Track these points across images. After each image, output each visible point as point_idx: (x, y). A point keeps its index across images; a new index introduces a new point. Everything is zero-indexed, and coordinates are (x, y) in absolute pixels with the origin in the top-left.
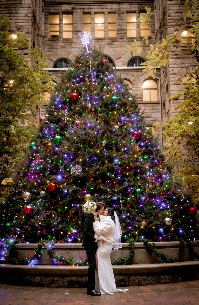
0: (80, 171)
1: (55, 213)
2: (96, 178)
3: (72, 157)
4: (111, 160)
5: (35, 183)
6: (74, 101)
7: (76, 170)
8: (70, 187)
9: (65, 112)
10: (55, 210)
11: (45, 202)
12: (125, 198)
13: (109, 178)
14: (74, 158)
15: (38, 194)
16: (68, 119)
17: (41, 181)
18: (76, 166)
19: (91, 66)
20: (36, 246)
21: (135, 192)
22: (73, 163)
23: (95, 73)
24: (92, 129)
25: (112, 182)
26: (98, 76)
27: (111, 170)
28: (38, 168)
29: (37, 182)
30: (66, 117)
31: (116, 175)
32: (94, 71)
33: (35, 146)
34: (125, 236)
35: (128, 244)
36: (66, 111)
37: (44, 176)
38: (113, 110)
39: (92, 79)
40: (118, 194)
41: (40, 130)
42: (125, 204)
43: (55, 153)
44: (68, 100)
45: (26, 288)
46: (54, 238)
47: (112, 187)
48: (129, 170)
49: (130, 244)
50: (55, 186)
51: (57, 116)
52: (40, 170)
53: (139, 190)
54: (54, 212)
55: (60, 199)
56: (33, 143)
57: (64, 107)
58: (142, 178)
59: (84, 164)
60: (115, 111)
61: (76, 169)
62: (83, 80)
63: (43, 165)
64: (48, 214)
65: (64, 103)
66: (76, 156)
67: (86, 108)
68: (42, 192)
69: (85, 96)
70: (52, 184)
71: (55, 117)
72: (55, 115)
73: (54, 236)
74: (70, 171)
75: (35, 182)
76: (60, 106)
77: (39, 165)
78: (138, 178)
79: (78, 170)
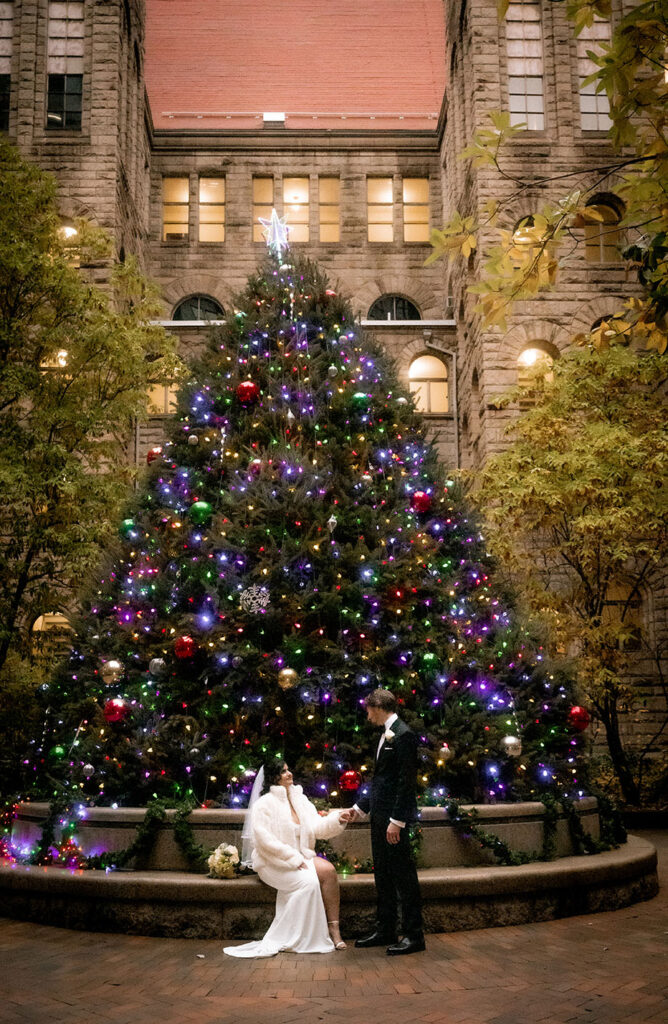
0: (265, 602)
1: (194, 720)
2: (310, 623)
3: (241, 563)
4: (352, 573)
5: (136, 635)
6: (246, 402)
7: (254, 599)
8: (235, 648)
9: (220, 435)
10: (194, 712)
11: (164, 691)
12: (391, 680)
13: (348, 623)
14: (248, 565)
15: (144, 665)
16: (228, 454)
17: (152, 630)
18: (254, 589)
19: (292, 305)
20: (140, 816)
21: (419, 664)
22: (244, 578)
23: (304, 326)
24: (297, 483)
25: (354, 634)
26: (311, 336)
27: (353, 601)
28: (143, 593)
29: (141, 633)
30: (222, 450)
31: (367, 615)
32: (301, 320)
33: (133, 528)
36: (223, 430)
37: (161, 614)
38: (355, 429)
39: (295, 342)
40: (373, 669)
41: (150, 483)
43: (194, 550)
44: (228, 401)
45: (111, 939)
46: (191, 791)
47: (355, 647)
48: (403, 602)
50: (194, 645)
51: (198, 444)
52: (149, 597)
53: (429, 656)
54: (190, 717)
55: (206, 682)
56: (129, 522)
57: (217, 420)
58: (437, 625)
59: (276, 583)
60: (360, 433)
61: (255, 595)
62: (270, 345)
63: (158, 584)
64: (174, 725)
65: (218, 409)
66: (253, 559)
67: (282, 423)
68: (156, 660)
69: (276, 391)
70: (186, 639)
71: (193, 447)
72: (193, 443)
73: (189, 788)
74: (236, 602)
75: (135, 632)
76: (206, 417)
77: (146, 582)
78: (427, 623)
79: (259, 600)
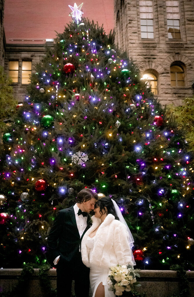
0: (86, 159)
1: (46, 223)
2: (109, 172)
3: (71, 141)
4: (131, 148)
5: (13, 183)
6: (67, 73)
7: (80, 158)
8: (70, 182)
9: (55, 89)
10: (45, 218)
11: (29, 209)
12: (155, 203)
13: (129, 172)
14: (75, 142)
15: (17, 197)
16: (60, 97)
17: (21, 179)
18: (79, 153)
19: (88, 35)
20: (19, 272)
21: (169, 195)
22: (74, 148)
23: (94, 44)
24: (98, 105)
25: (133, 179)
26: (98, 49)
27: (133, 160)
28: (17, 162)
29: (16, 181)
30: (57, 95)
31: (140, 168)
32: (92, 42)
33: (11, 137)
34: (163, 260)
35: (176, 272)
36: (57, 87)
37: (26, 171)
38: (124, 85)
39: (90, 50)
40: (146, 196)
41: (19, 114)
42: (156, 212)
43: (43, 139)
44: (59, 74)
46: (45, 261)
47: (135, 185)
48: (158, 163)
49: (178, 272)
50: (46, 183)
51: (45, 93)
52: (20, 164)
53: (174, 191)
54: (44, 221)
55: (52, 203)
56: (8, 134)
57: (53, 83)
58: (174, 177)
59: (90, 151)
60: (127, 87)
61: (80, 156)
62: (79, 50)
63: (25, 157)
64: (36, 224)
65: (54, 78)
66: (77, 140)
67: (89, 81)
68: (24, 193)
70: (41, 181)
71: (42, 94)
72: (42, 92)
73: (45, 259)
74: (69, 161)
75: (12, 181)
76: (48, 81)
77: (18, 157)
78: (169, 176)
79: (83, 159)
